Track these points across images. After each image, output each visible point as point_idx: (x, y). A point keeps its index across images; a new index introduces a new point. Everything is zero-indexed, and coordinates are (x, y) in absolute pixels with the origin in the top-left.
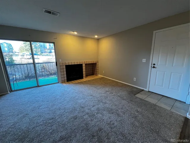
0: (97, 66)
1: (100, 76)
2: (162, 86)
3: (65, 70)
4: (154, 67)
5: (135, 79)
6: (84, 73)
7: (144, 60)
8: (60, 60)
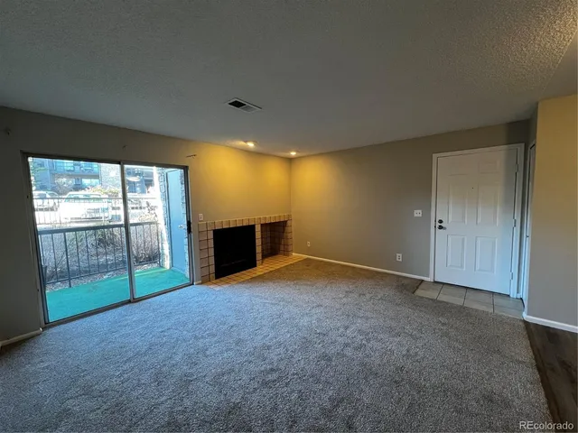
0: (288, 229)
1: (296, 256)
2: (462, 267)
3: (211, 243)
4: (441, 227)
5: (399, 257)
6: (259, 249)
7: (418, 213)
8: (201, 215)
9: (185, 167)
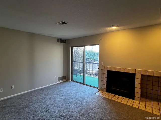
9: (99, 45)
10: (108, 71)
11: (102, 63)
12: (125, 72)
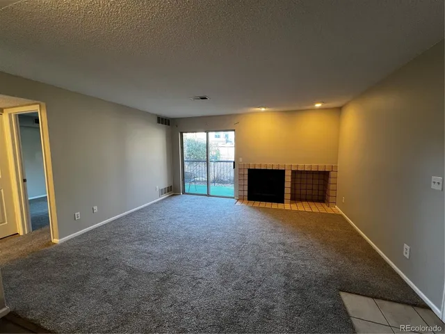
1: (336, 209)
3: (246, 177)
5: (406, 251)
6: (287, 190)
7: (436, 183)
9: (234, 130)
10: (249, 170)
11: (241, 160)
12: (272, 170)
